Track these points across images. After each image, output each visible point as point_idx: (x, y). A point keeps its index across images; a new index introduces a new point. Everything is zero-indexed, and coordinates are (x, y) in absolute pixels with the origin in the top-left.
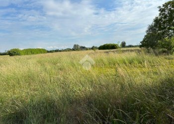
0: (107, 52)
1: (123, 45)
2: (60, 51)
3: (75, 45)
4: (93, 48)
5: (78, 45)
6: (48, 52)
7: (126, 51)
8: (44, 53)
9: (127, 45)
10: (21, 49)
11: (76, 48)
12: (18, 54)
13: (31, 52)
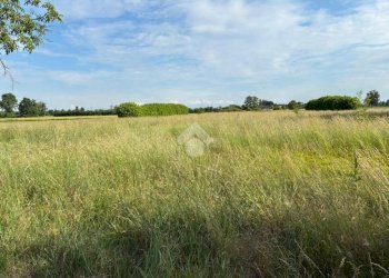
0: (329, 117)
1: (373, 99)
2: (216, 110)
3: (249, 98)
4: (291, 106)
5: (256, 98)
6: (191, 111)
7: (381, 115)
9: (382, 99)
10: (140, 104)
11: (251, 105)
12: (134, 115)
13: (157, 110)
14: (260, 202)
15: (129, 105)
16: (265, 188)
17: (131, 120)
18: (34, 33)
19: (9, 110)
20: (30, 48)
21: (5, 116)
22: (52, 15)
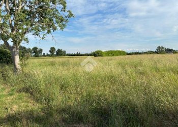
2: (140, 54)
3: (159, 47)
5: (163, 48)
6: (128, 54)
8: (124, 55)
10: (104, 51)
11: (160, 51)
12: (101, 56)
13: (111, 53)
15: (99, 51)
17: (100, 58)
18: (64, 23)
19: (53, 54)
20: (62, 29)
21: (51, 56)
22: (71, 15)
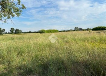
0: (99, 32)
2: (66, 31)
3: (76, 28)
4: (88, 30)
6: (59, 32)
8: (57, 32)
10: (46, 30)
11: (76, 29)
14: (79, 56)
15: (43, 30)
16: (80, 52)
17: (44, 34)
18: (19, 12)
19: (12, 32)
20: (18, 16)
21: (11, 34)
22: (24, 7)
